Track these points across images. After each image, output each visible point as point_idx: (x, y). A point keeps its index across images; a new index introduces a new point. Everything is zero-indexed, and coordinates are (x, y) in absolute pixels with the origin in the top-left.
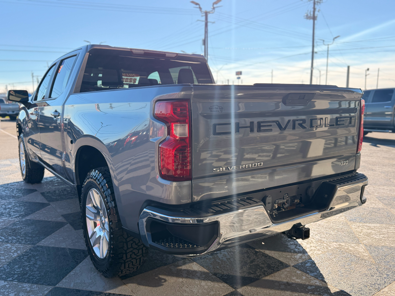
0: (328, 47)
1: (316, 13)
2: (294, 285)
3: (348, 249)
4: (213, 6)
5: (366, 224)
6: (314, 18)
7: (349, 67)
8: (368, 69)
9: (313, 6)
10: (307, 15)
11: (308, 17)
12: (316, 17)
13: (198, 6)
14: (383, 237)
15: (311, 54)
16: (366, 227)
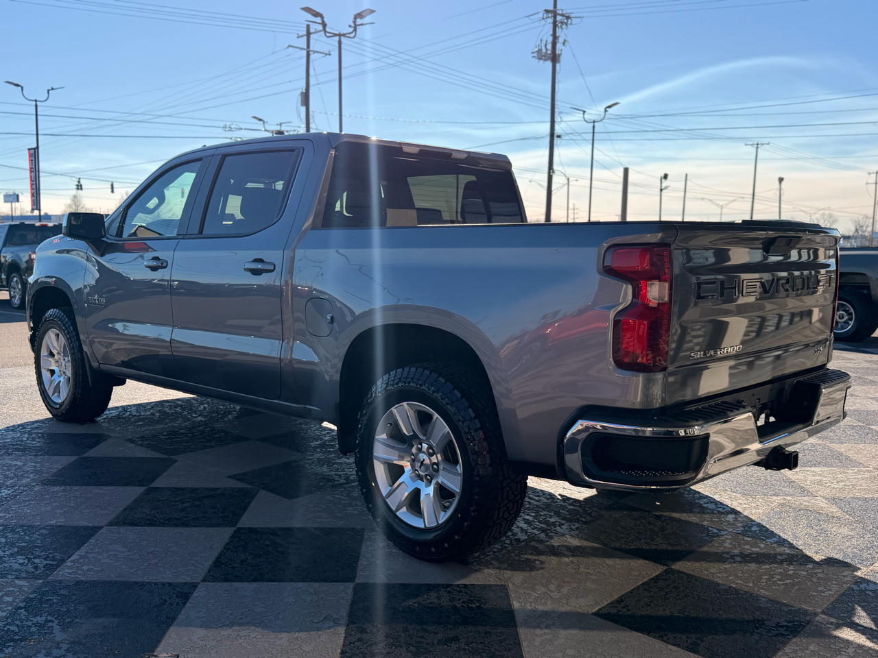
0: (594, 127)
1: (559, 46)
2: (754, 556)
3: (801, 504)
4: (354, 22)
5: (806, 469)
6: (555, 58)
7: (626, 171)
8: (666, 176)
9: (551, 32)
10: (539, 51)
11: (541, 56)
12: (560, 55)
13: (319, 20)
14: (845, 485)
15: (548, 139)
16: (808, 473)
